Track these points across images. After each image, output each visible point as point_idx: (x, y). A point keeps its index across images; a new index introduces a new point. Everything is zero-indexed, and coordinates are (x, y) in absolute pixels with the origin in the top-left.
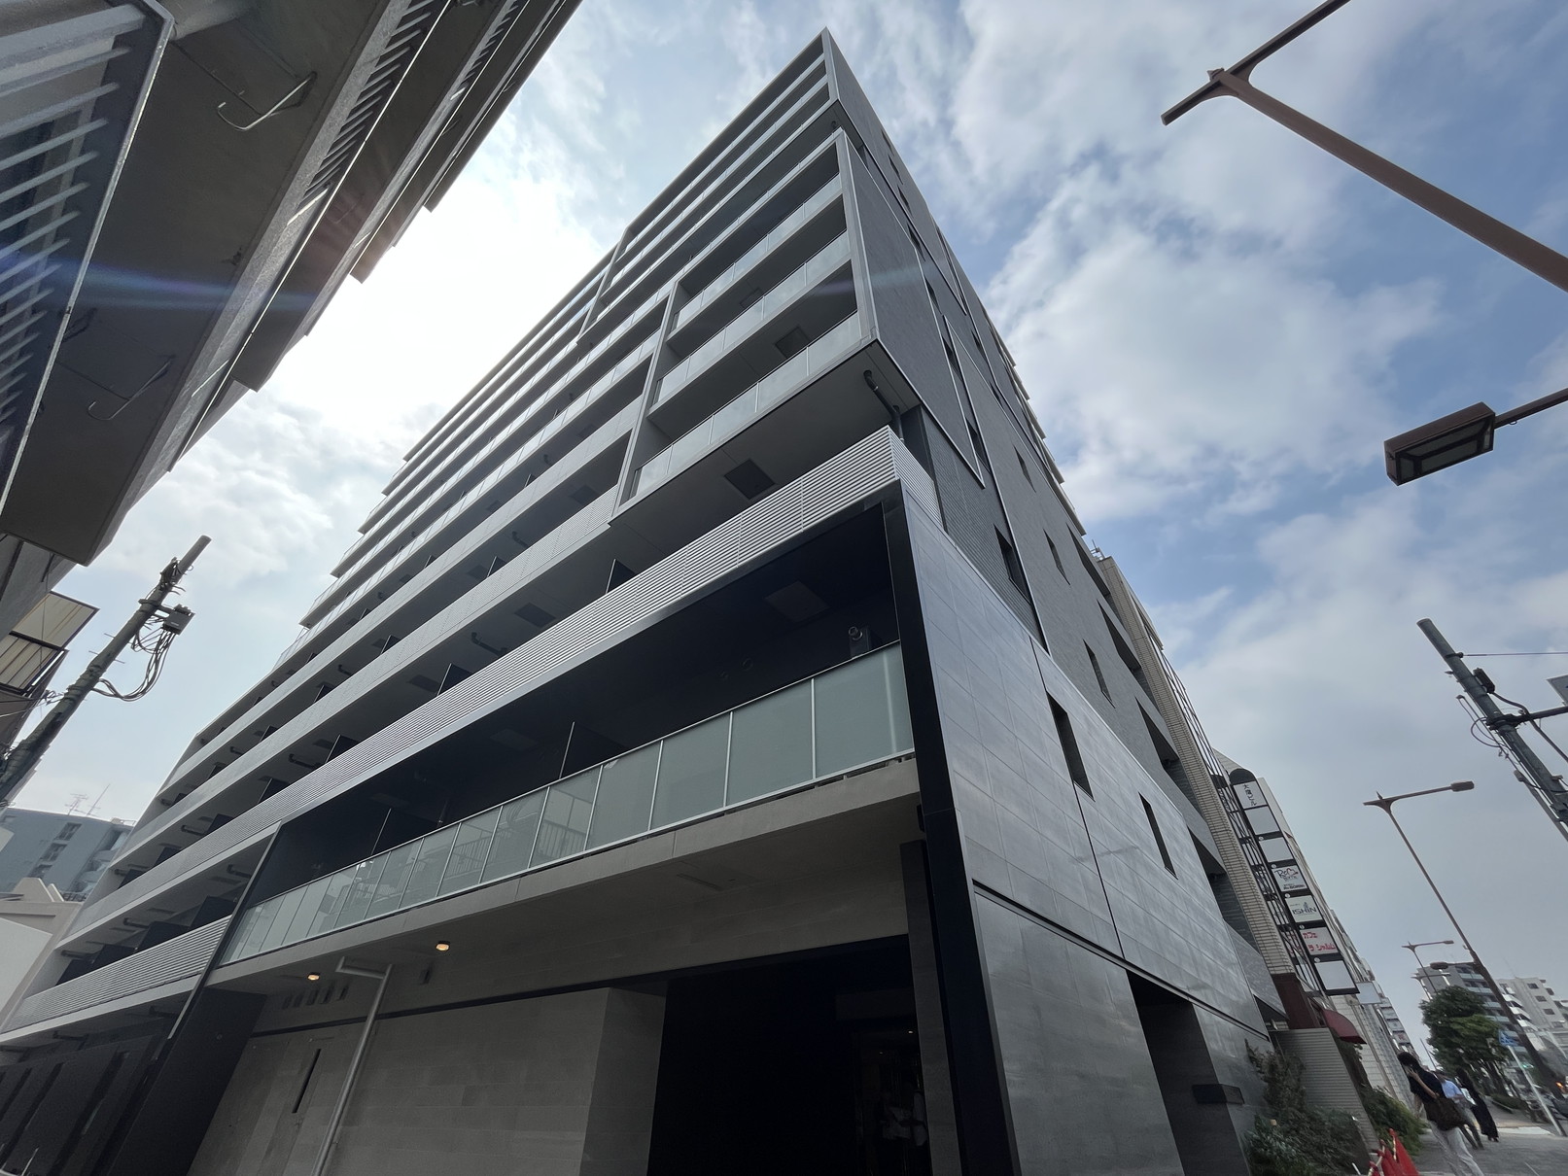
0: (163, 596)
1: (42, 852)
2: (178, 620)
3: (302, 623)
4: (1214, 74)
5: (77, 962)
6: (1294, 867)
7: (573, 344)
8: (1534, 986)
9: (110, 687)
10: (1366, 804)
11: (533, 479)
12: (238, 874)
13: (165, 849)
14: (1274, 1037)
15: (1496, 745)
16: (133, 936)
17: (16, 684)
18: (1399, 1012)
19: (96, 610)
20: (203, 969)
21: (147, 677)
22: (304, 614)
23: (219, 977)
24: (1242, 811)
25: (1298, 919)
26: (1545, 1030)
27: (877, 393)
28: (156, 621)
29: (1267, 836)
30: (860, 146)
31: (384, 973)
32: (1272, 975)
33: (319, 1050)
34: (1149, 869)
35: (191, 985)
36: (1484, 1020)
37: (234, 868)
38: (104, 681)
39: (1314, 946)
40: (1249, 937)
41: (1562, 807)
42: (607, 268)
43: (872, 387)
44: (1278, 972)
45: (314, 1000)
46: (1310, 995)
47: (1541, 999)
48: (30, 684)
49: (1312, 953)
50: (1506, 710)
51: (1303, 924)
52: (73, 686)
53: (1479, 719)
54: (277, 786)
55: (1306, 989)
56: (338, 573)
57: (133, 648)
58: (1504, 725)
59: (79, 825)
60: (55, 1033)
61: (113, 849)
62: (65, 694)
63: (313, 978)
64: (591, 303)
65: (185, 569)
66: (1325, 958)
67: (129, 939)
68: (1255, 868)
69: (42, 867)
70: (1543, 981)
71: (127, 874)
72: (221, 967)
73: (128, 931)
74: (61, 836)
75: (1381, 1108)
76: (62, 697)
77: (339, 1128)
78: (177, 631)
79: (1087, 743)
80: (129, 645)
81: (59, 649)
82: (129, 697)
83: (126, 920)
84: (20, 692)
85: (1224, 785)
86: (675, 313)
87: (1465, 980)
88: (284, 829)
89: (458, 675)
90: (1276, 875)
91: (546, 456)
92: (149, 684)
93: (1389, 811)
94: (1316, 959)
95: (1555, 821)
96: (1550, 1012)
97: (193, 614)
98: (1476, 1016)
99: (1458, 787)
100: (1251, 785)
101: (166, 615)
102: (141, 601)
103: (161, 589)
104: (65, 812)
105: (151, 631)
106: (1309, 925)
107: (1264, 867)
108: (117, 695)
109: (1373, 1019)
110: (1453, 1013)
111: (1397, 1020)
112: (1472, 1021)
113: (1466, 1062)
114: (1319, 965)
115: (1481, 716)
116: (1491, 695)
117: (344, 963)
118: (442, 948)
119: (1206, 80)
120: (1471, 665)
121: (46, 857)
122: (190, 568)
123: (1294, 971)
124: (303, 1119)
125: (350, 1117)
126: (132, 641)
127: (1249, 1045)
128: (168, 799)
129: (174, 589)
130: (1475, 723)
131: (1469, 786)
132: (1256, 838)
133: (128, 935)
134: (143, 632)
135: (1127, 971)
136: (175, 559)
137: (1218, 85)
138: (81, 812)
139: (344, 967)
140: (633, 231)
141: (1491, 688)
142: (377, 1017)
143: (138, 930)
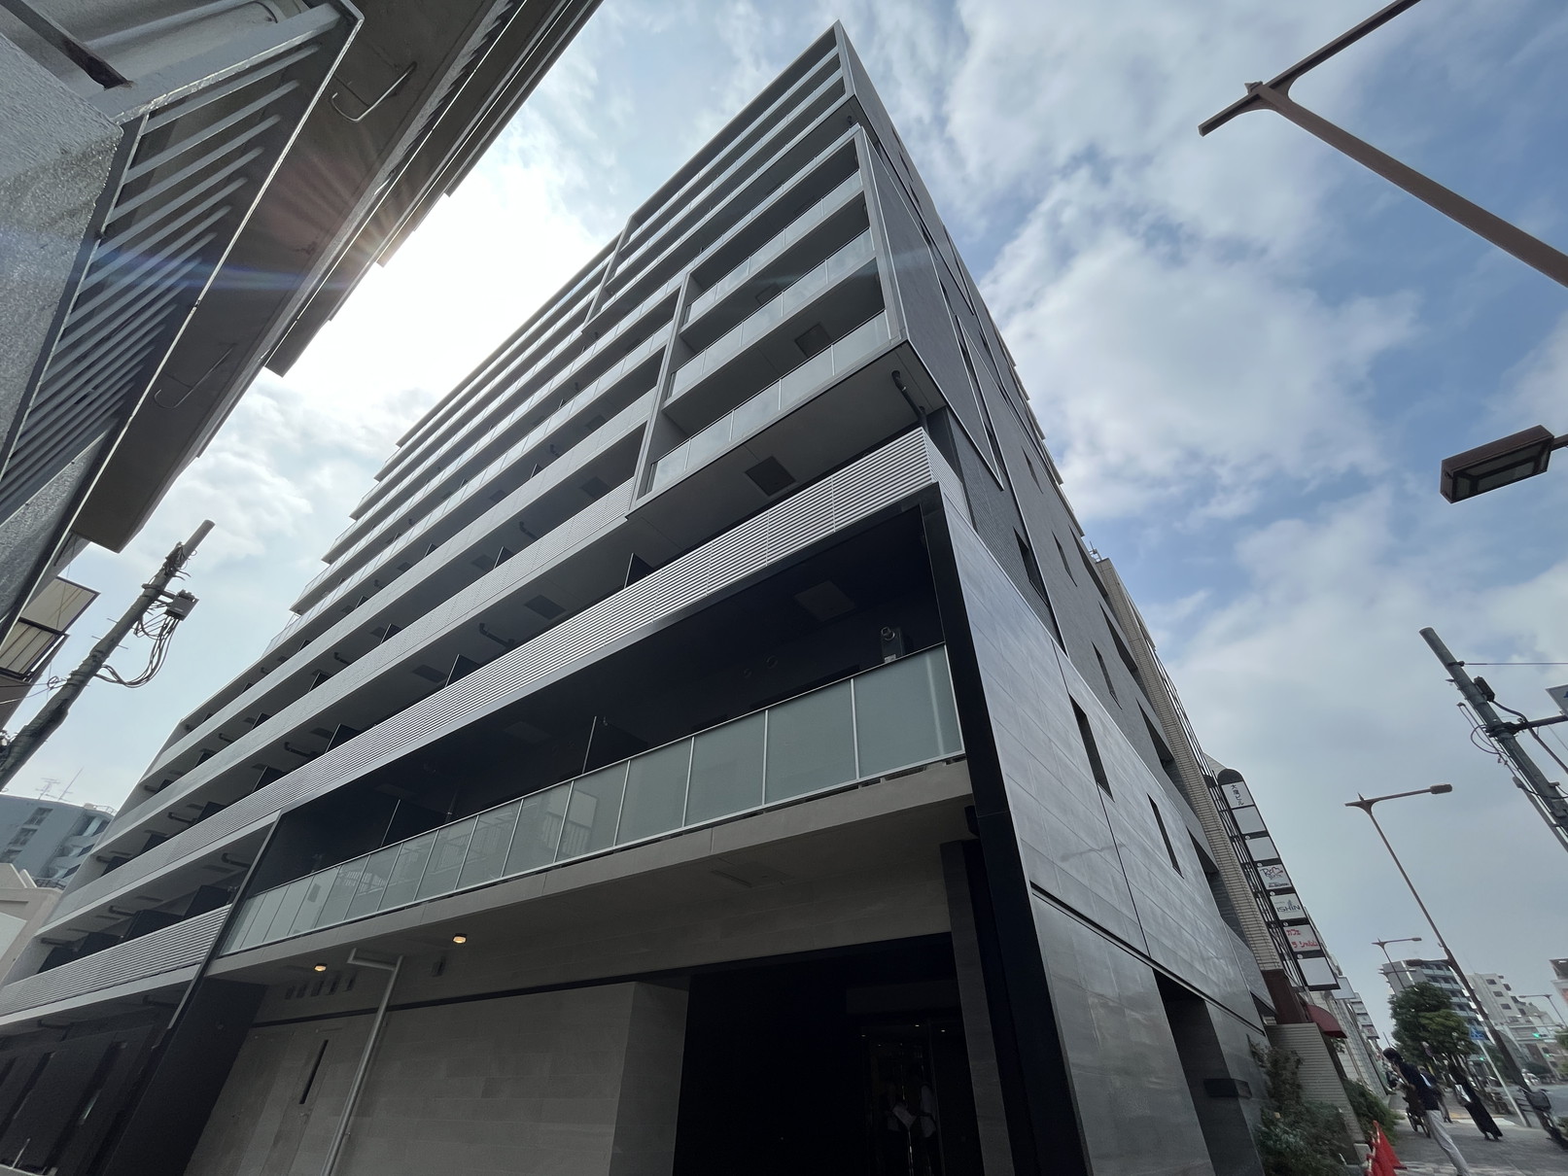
0: (166, 581)
1: (13, 835)
2: (182, 606)
3: (293, 609)
4: (1252, 87)
5: (59, 950)
6: (1279, 866)
7: (577, 333)
8: (1492, 982)
9: (114, 673)
10: (1347, 805)
11: (539, 469)
12: (233, 863)
13: (152, 837)
14: (1269, 1031)
15: (1494, 751)
16: (119, 924)
17: (16, 668)
18: (1369, 1007)
19: (96, 594)
20: (202, 958)
21: (151, 662)
22: (295, 600)
23: (219, 967)
24: (1230, 810)
25: (1282, 916)
26: (1502, 1024)
27: (905, 394)
28: (158, 607)
29: (1254, 835)
30: (876, 142)
31: (395, 965)
32: (1262, 971)
33: (326, 1042)
34: (1160, 867)
35: (190, 974)
36: (1452, 1015)
37: (230, 858)
38: (107, 667)
39: (1298, 943)
40: (1241, 934)
41: (1562, 813)
42: (611, 257)
43: (900, 387)
44: (1267, 969)
45: (319, 991)
46: (1296, 990)
47: (1499, 994)
48: (29, 670)
49: (1295, 950)
50: (1505, 718)
51: (1286, 921)
52: (76, 671)
53: (1479, 726)
54: (272, 775)
55: (1293, 985)
56: (330, 559)
57: (136, 634)
58: (1502, 732)
59: (50, 810)
60: (39, 1021)
61: (85, 834)
62: (68, 680)
63: (319, 969)
64: (595, 292)
65: (189, 553)
66: (1307, 955)
67: (114, 926)
68: (1243, 866)
69: (11, 852)
70: (1502, 977)
71: (112, 860)
72: (222, 957)
73: (113, 918)
74: (31, 821)
75: (1362, 1100)
76: (65, 683)
77: (352, 1118)
78: (179, 617)
79: (1105, 745)
80: (132, 631)
81: (57, 634)
82: (132, 684)
83: (111, 907)
84: (20, 676)
85: (1214, 785)
86: (687, 305)
87: (1427, 976)
88: (284, 818)
89: (466, 667)
90: (1262, 874)
91: (552, 446)
92: (153, 670)
93: (1370, 812)
94: (1299, 956)
95: (1553, 827)
96: (1507, 1007)
97: (197, 600)
98: (1443, 1012)
99: (1437, 790)
100: (1238, 785)
101: (170, 600)
102: (145, 586)
103: (166, 574)
104: (35, 796)
105: (155, 616)
106: (1293, 922)
107: (1251, 865)
108: (120, 681)
109: (1345, 1014)
110: (1419, 1008)
111: (1366, 1014)
112: (1439, 1016)
113: (1430, 1055)
114: (1301, 962)
115: (1481, 723)
116: (1491, 704)
117: (356, 953)
118: (460, 940)
119: (1244, 93)
120: (1472, 673)
121: (15, 842)
122: (194, 553)
123: (1282, 967)
124: (311, 1110)
125: (363, 1108)
126: (135, 626)
127: (1251, 1039)
128: (152, 786)
129: (178, 574)
130: (1475, 730)
131: (1447, 789)
132: (1243, 837)
133: (113, 923)
134: (146, 617)
135: (1153, 969)
136: (180, 543)
137: (1256, 98)
138: (53, 796)
139: (355, 958)
140: (638, 219)
141: (1491, 696)
142: (388, 1008)
143: (123, 918)
